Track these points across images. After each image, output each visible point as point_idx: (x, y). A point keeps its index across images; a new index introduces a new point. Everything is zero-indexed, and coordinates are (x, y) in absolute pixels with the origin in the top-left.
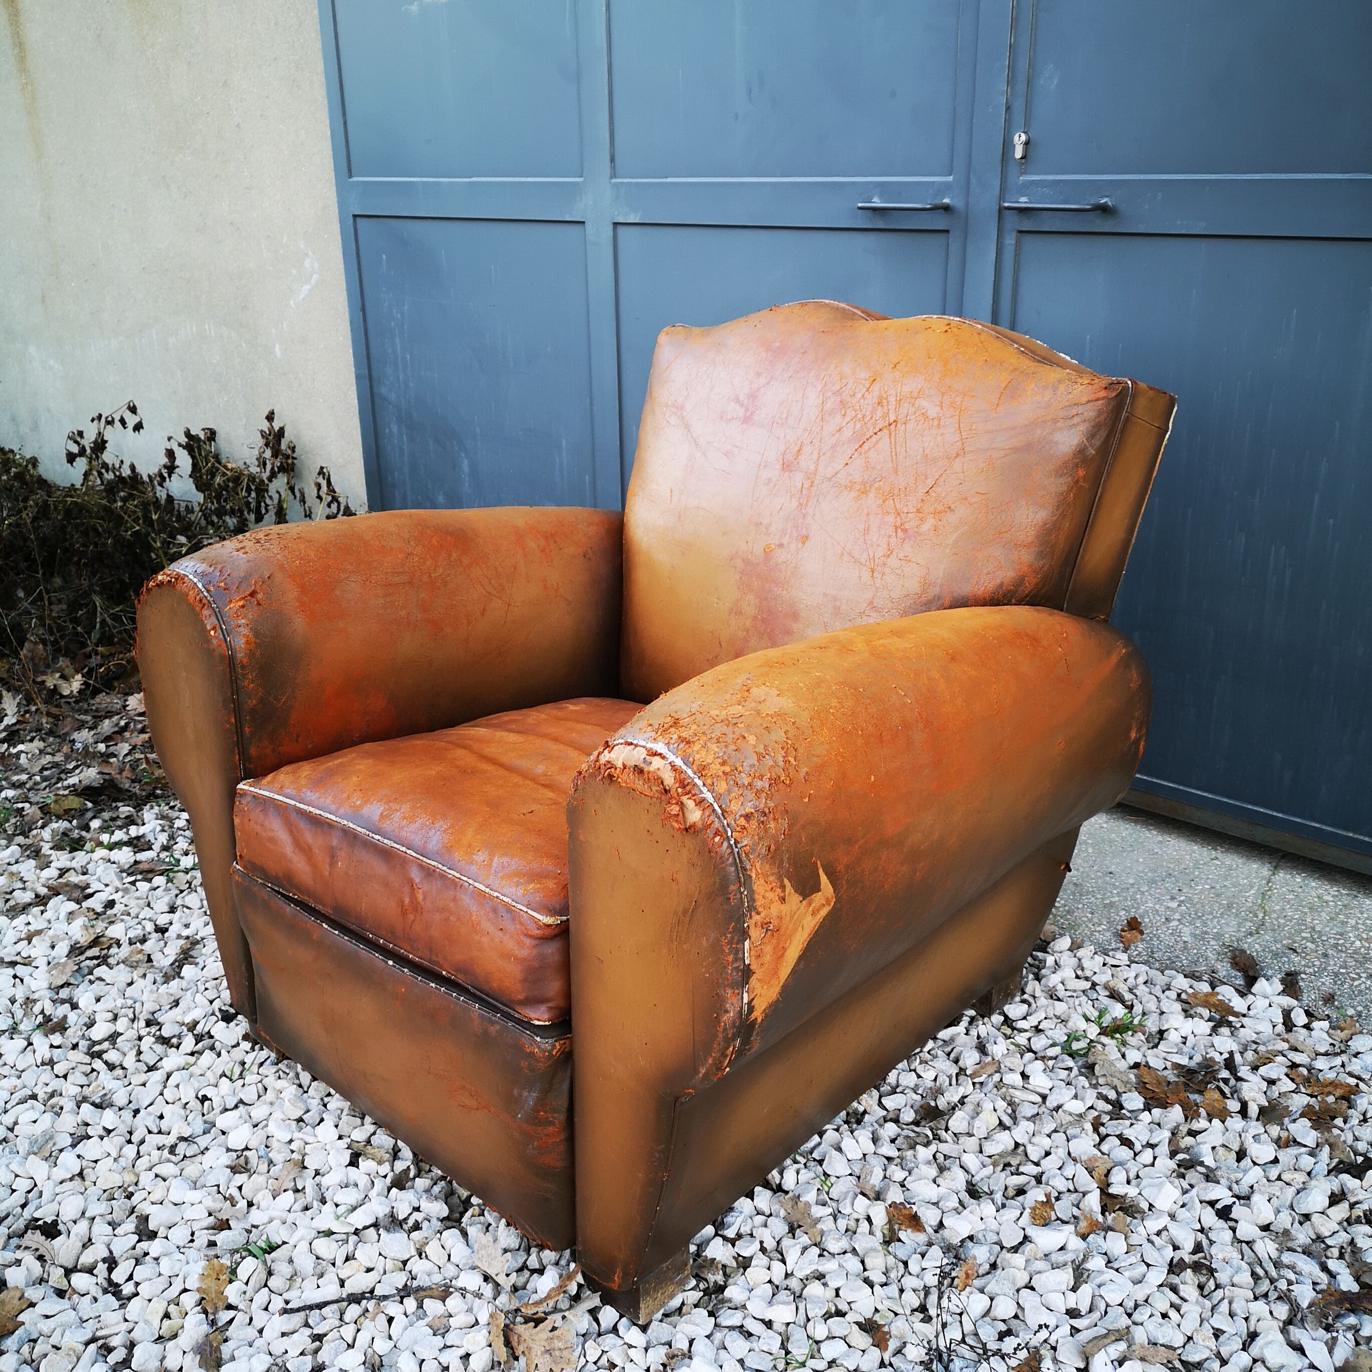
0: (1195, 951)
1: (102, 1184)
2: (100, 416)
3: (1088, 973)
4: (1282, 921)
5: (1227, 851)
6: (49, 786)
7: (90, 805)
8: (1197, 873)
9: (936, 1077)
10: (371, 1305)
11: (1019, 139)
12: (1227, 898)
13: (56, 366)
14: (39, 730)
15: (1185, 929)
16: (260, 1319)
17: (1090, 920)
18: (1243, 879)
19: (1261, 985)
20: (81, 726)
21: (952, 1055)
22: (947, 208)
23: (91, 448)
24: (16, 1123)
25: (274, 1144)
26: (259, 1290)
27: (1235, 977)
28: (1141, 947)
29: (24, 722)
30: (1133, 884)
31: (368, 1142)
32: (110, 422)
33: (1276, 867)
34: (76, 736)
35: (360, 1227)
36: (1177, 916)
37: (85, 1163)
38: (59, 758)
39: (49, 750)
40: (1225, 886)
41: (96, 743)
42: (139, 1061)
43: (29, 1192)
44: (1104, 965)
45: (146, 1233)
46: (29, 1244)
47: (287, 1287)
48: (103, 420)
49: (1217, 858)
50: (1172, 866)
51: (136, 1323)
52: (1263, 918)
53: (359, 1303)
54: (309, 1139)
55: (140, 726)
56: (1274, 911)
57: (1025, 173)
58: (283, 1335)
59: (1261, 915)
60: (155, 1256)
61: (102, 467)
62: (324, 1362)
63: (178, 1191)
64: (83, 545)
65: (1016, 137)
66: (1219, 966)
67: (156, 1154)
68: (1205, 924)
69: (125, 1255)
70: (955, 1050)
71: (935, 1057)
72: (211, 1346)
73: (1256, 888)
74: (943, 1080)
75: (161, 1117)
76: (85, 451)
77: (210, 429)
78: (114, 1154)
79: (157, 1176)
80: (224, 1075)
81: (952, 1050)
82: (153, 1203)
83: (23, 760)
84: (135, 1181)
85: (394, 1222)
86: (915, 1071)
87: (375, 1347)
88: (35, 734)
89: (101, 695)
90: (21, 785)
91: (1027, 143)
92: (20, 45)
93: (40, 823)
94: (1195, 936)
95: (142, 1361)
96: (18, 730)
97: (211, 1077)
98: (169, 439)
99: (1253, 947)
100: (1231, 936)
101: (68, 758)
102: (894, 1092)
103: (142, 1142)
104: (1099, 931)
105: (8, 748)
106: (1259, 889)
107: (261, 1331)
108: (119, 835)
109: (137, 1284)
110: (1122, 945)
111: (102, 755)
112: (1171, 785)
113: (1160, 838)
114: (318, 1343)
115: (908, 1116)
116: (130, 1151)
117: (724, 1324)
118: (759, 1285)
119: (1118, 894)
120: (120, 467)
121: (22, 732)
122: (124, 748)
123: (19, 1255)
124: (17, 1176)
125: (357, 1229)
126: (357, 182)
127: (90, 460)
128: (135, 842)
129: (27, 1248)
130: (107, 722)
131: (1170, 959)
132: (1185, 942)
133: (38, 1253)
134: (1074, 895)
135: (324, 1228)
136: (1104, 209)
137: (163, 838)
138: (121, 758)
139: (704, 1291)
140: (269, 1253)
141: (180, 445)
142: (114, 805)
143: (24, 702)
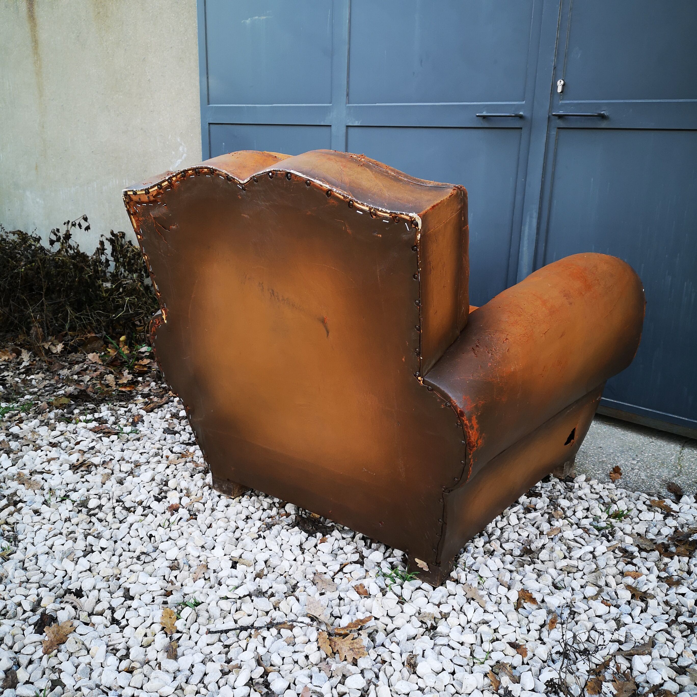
0: (649, 483)
1: (102, 574)
2: (69, 222)
3: (598, 491)
4: (690, 471)
5: (657, 439)
6: (49, 394)
7: (73, 403)
8: (644, 448)
9: (529, 535)
10: (253, 631)
11: (560, 84)
12: (661, 460)
13: (40, 202)
14: (41, 368)
15: (642, 473)
16: (195, 637)
17: (593, 469)
18: (668, 451)
19: (685, 499)
20: (63, 368)
21: (535, 526)
22: (521, 117)
23: (63, 237)
24: (53, 545)
25: (190, 557)
26: (193, 624)
27: (670, 495)
28: (621, 481)
29: (33, 365)
30: (612, 453)
31: (240, 557)
32: (74, 225)
33: (683, 447)
34: (61, 372)
35: (242, 596)
36: (637, 467)
37: (92, 564)
38: (53, 382)
39: (48, 378)
40: (659, 454)
41: (72, 375)
42: (115, 518)
43: (63, 577)
44: (604, 488)
45: (128, 596)
46: (68, 600)
47: (207, 622)
48: (70, 224)
49: (653, 442)
50: (631, 445)
51: (129, 638)
52: (681, 469)
53: (246, 631)
54: (209, 555)
55: (94, 368)
56: (686, 466)
57: (563, 99)
58: (208, 645)
59: (679, 468)
60: (135, 607)
61: (68, 247)
62: (231, 658)
63: (143, 578)
64: (62, 281)
65: (558, 82)
66: (661, 490)
67: (129, 561)
68: (651, 471)
69: (119, 607)
70: (537, 523)
71: (526, 526)
72: (172, 648)
73: (675, 455)
74: (532, 537)
75: (129, 544)
76: (61, 239)
77: (122, 232)
78: (108, 560)
79: (131, 571)
80: (160, 525)
81: (535, 523)
82: (130, 583)
83: (34, 382)
84: (119, 573)
85: (260, 593)
86: (517, 532)
87: (258, 650)
88: (39, 371)
89: (72, 354)
90: (35, 393)
91: (564, 85)
92: (35, 42)
93: (48, 410)
94: (647, 476)
95: (135, 656)
96: (31, 368)
97: (154, 526)
98: (102, 236)
99: (678, 481)
100: (665, 477)
101: (57, 382)
102: (507, 541)
103: (121, 555)
104: (598, 474)
105: (25, 377)
106: (676, 456)
107: (196, 643)
108: (89, 417)
109: (127, 620)
110: (611, 480)
111: (76, 381)
112: (629, 405)
113: (623, 432)
114: (227, 649)
115: (517, 552)
116: (115, 559)
117: (439, 643)
118: (454, 626)
119: (606, 457)
120: (77, 247)
121: (33, 369)
122: (87, 378)
123: (63, 605)
124: (56, 569)
125: (240, 597)
126: (212, 107)
127: (62, 244)
128: (99, 420)
129: (67, 602)
130: (76, 366)
131: (636, 486)
132: (643, 479)
133: (73, 605)
134: (583, 457)
135: (223, 596)
136: (603, 117)
137: (112, 419)
138: (86, 383)
139: (426, 628)
140: (197, 606)
141: (107, 239)
142: (85, 403)
143: (33, 356)
